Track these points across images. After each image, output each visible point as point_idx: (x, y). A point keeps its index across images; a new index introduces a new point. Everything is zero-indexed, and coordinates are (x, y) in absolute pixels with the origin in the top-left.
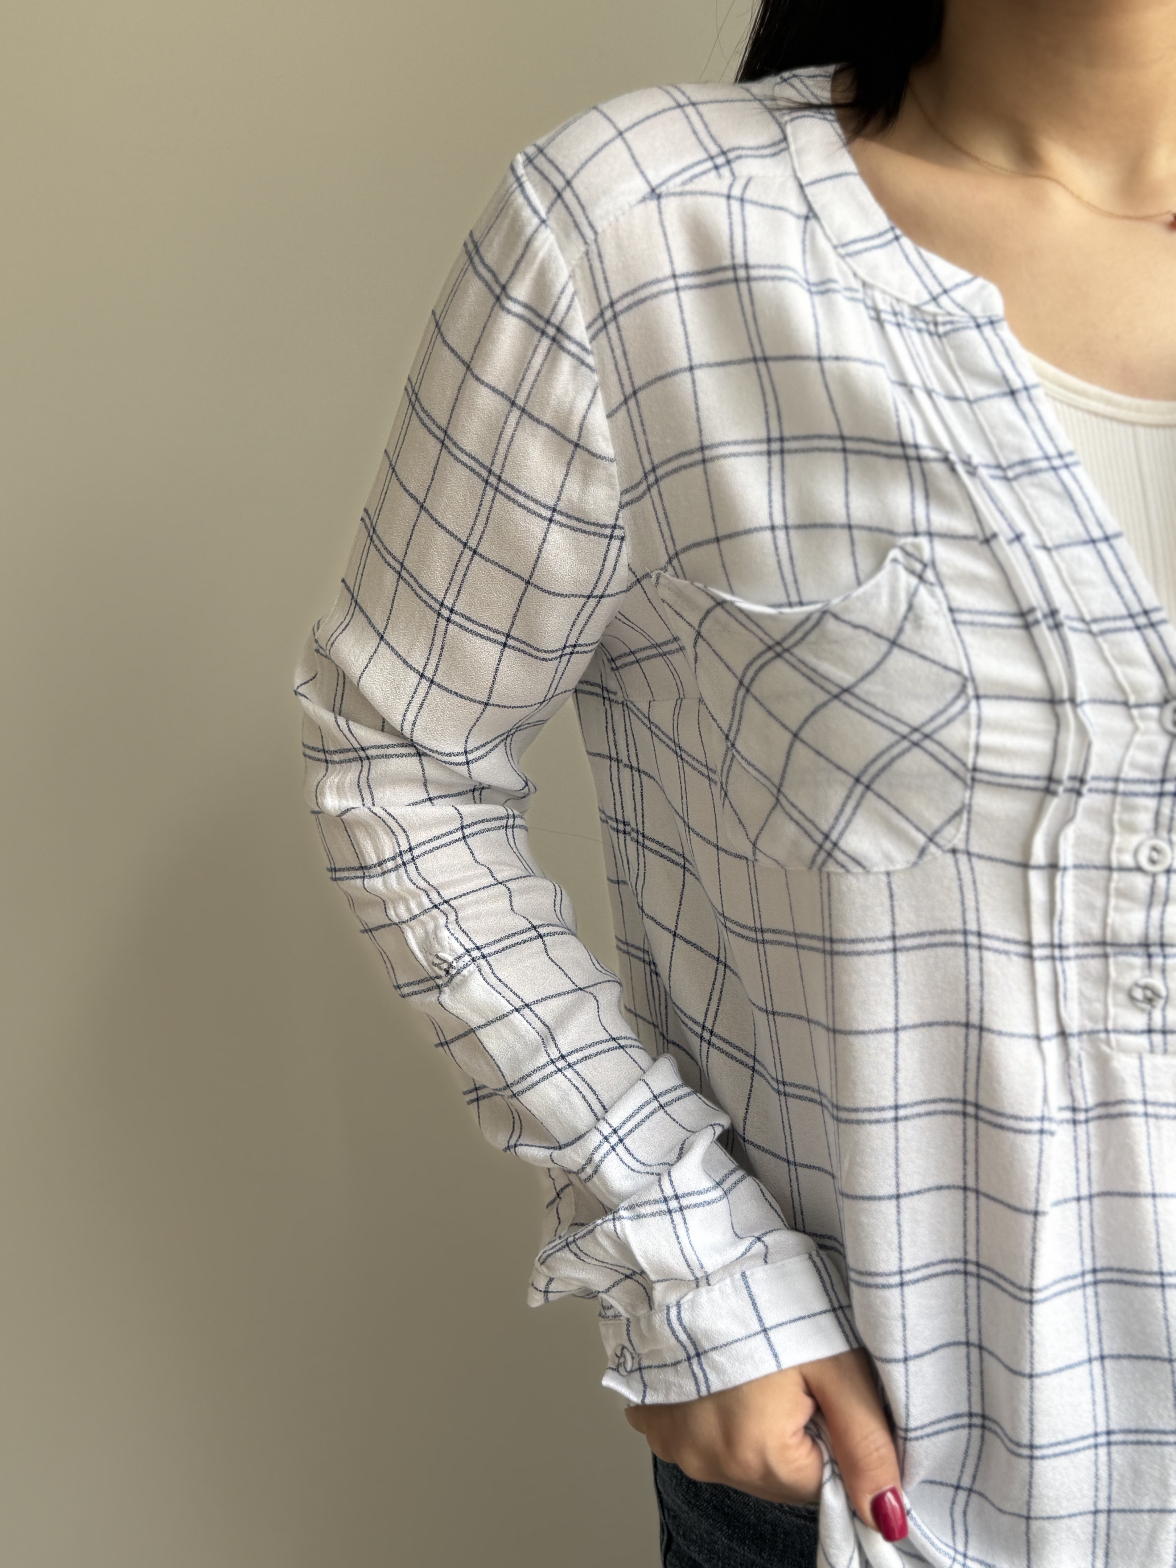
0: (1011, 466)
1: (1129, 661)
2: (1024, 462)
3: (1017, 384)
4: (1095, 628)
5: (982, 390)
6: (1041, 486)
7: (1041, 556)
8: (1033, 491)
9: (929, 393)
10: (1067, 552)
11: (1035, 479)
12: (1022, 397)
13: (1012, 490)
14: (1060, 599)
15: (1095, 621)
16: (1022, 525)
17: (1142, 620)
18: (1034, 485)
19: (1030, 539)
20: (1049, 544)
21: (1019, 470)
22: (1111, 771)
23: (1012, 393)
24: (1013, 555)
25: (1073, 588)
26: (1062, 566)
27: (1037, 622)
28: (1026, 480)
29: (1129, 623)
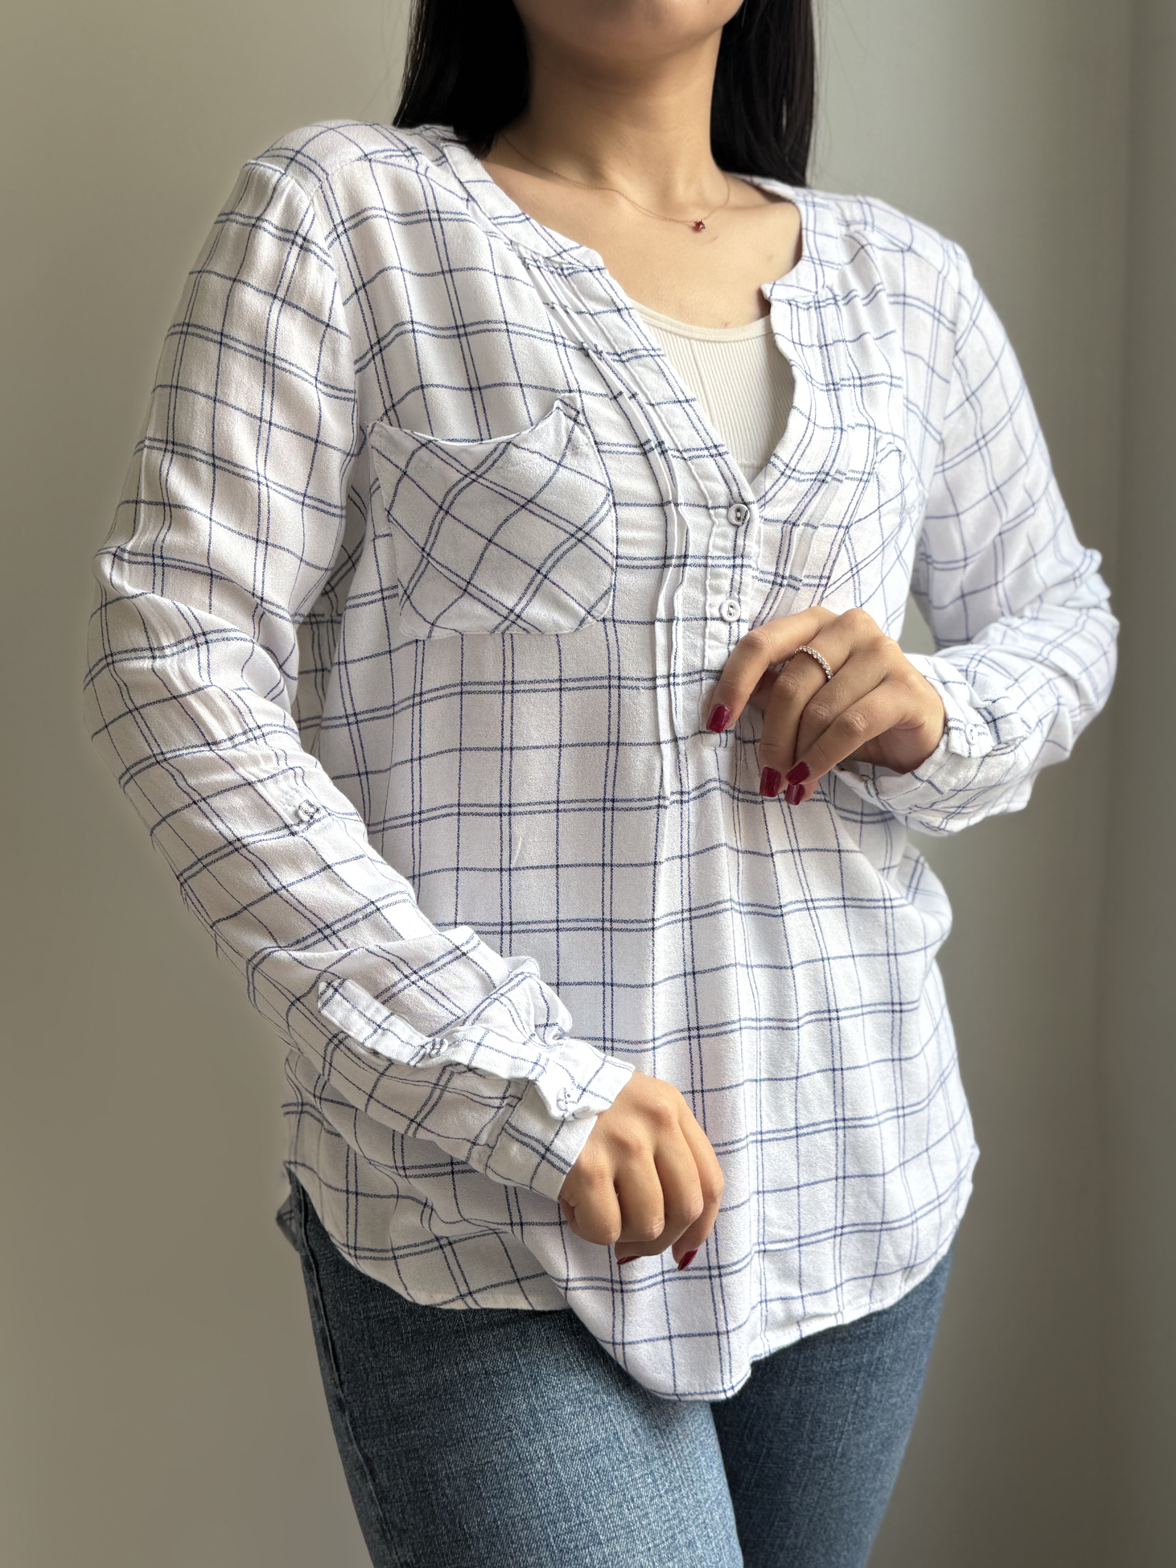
0: (624, 353)
1: (708, 477)
2: (632, 351)
3: (621, 306)
4: (686, 455)
5: (599, 308)
6: (645, 366)
7: (649, 408)
8: (640, 369)
9: (564, 308)
10: (664, 406)
11: (641, 361)
12: (625, 313)
13: (626, 367)
14: (664, 436)
15: (686, 451)
16: (635, 389)
17: (714, 451)
18: (639, 365)
19: (640, 397)
20: (653, 402)
21: (629, 355)
22: (702, 553)
23: (619, 310)
24: (632, 406)
25: (670, 430)
26: (663, 416)
27: (652, 449)
28: (634, 362)
29: (706, 452)
